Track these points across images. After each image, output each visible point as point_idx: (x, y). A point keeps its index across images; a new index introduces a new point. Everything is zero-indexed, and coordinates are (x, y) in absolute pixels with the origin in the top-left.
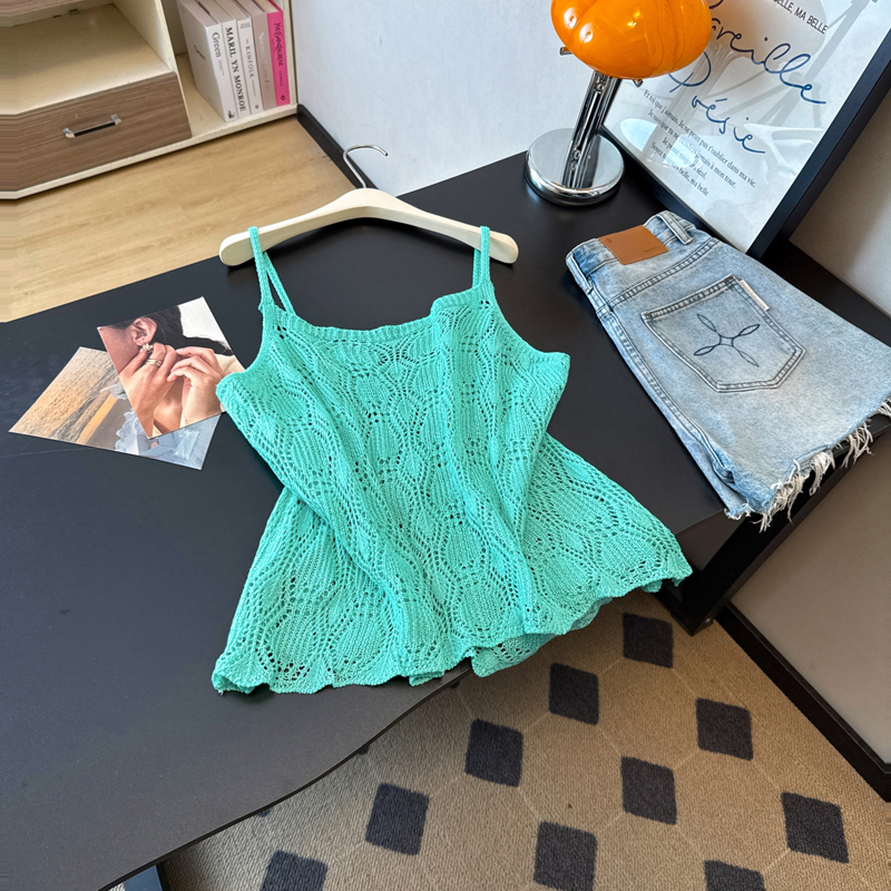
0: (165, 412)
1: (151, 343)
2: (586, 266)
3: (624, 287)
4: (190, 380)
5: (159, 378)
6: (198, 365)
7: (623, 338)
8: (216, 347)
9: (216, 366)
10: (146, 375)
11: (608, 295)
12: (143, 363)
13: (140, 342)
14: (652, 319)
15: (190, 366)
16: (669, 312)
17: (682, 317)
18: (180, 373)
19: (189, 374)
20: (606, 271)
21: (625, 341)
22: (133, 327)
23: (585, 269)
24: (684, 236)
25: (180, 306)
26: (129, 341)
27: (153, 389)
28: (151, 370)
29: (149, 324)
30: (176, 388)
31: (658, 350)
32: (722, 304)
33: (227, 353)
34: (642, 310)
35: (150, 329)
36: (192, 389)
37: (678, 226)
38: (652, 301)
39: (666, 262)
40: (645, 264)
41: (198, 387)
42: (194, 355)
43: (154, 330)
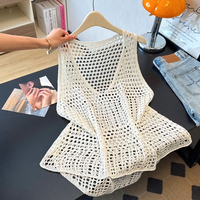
0: (38, 104)
1: (33, 88)
2: (158, 63)
4: (44, 96)
10: (32, 95)
11: (164, 70)
12: (31, 92)
15: (44, 93)
17: (184, 77)
18: (41, 95)
19: (43, 95)
25: (40, 78)
27: (34, 99)
28: (33, 94)
32: (194, 74)
33: (53, 89)
34: (173, 74)
37: (183, 54)
38: (176, 73)
39: (180, 63)
40: (174, 63)
41: (46, 98)
42: (44, 90)
43: (33, 84)
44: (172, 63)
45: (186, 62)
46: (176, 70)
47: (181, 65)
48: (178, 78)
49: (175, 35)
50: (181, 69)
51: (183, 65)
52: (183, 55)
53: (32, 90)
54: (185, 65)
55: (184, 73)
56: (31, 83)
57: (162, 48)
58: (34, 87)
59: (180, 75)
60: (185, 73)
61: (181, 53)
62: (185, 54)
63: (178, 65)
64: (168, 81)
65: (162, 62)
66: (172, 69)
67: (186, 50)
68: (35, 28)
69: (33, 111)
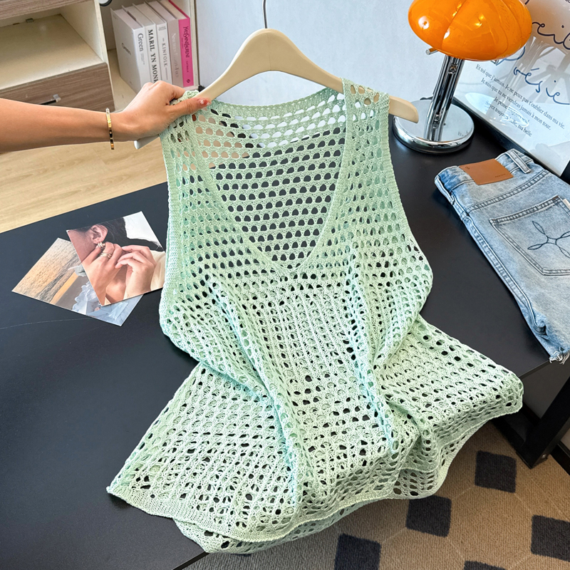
0: (114, 289)
1: (103, 242)
2: (449, 184)
3: (478, 201)
4: (131, 268)
5: (110, 266)
6: (138, 257)
8: (151, 246)
9: (150, 258)
10: (100, 264)
11: (465, 204)
12: (98, 255)
13: (96, 241)
14: (498, 223)
15: (132, 258)
16: (511, 219)
17: (521, 224)
18: (124, 263)
19: (131, 264)
20: (464, 188)
21: (478, 236)
22: (91, 231)
23: (448, 187)
24: (525, 167)
25: (124, 218)
26: (89, 240)
27: (105, 273)
28: (104, 260)
29: (102, 229)
30: (122, 273)
32: (551, 215)
33: (159, 250)
34: (491, 216)
35: (103, 233)
36: (133, 274)
37: (520, 161)
38: (499, 211)
39: (511, 185)
40: (495, 185)
41: (137, 273)
42: (134, 251)
43: (105, 233)
44: (490, 185)
45: (529, 184)
46: (500, 204)
47: (516, 192)
48: (504, 227)
49: (500, 108)
50: (514, 203)
51: (519, 190)
52: (521, 163)
53: (102, 249)
54: (527, 192)
55: (521, 214)
56: (99, 230)
57: (463, 144)
58: (107, 239)
59: (512, 217)
60: (525, 213)
61: (515, 157)
62: (526, 160)
63: (505, 191)
64: (476, 234)
65: (460, 181)
66: (489, 202)
67: (529, 150)
68: (109, 76)
69: (93, 306)
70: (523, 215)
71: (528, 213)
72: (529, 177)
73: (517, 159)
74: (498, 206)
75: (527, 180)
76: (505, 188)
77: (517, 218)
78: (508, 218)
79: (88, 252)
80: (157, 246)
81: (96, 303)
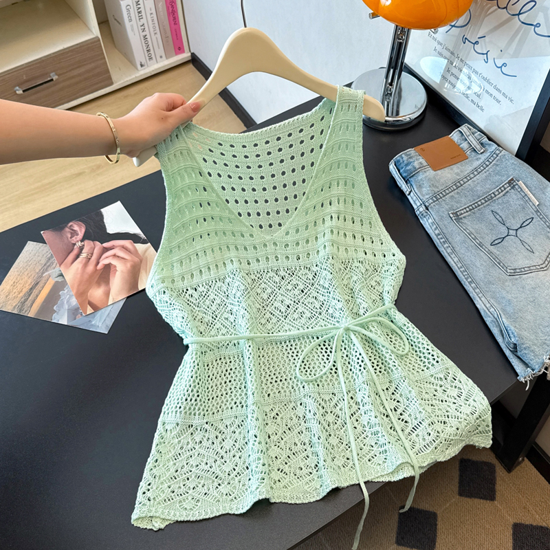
3: (436, 190)
4: (115, 266)
5: (91, 268)
6: (121, 254)
7: (437, 232)
8: (135, 239)
9: (135, 253)
10: (80, 266)
11: (423, 196)
12: (77, 256)
13: (74, 240)
14: (457, 217)
15: (115, 255)
16: (470, 210)
17: (481, 214)
19: (114, 262)
20: (421, 176)
21: (439, 234)
22: (67, 229)
23: (404, 175)
24: (478, 147)
25: (103, 210)
26: (66, 240)
27: (86, 276)
28: (84, 262)
29: (80, 226)
30: (105, 274)
31: (464, 242)
32: (508, 201)
33: (143, 242)
34: (450, 209)
35: (81, 230)
36: (118, 274)
37: (473, 139)
38: (457, 202)
39: (467, 167)
40: (452, 169)
41: (122, 272)
42: (117, 247)
43: (83, 230)
44: (446, 169)
45: (485, 165)
46: (458, 193)
47: (472, 176)
48: (465, 221)
50: (472, 190)
51: (476, 173)
52: (474, 142)
53: (81, 249)
54: (483, 175)
58: (85, 237)
59: (471, 207)
61: (468, 133)
62: (479, 137)
63: (462, 176)
65: (415, 169)
66: (447, 191)
67: (482, 126)
68: (102, 50)
69: (73, 313)
70: (482, 204)
71: (486, 201)
72: (483, 157)
73: (470, 137)
74: (456, 196)
75: (481, 161)
76: (462, 172)
77: (476, 207)
78: (468, 209)
79: (66, 253)
80: (141, 238)
81: (77, 309)
